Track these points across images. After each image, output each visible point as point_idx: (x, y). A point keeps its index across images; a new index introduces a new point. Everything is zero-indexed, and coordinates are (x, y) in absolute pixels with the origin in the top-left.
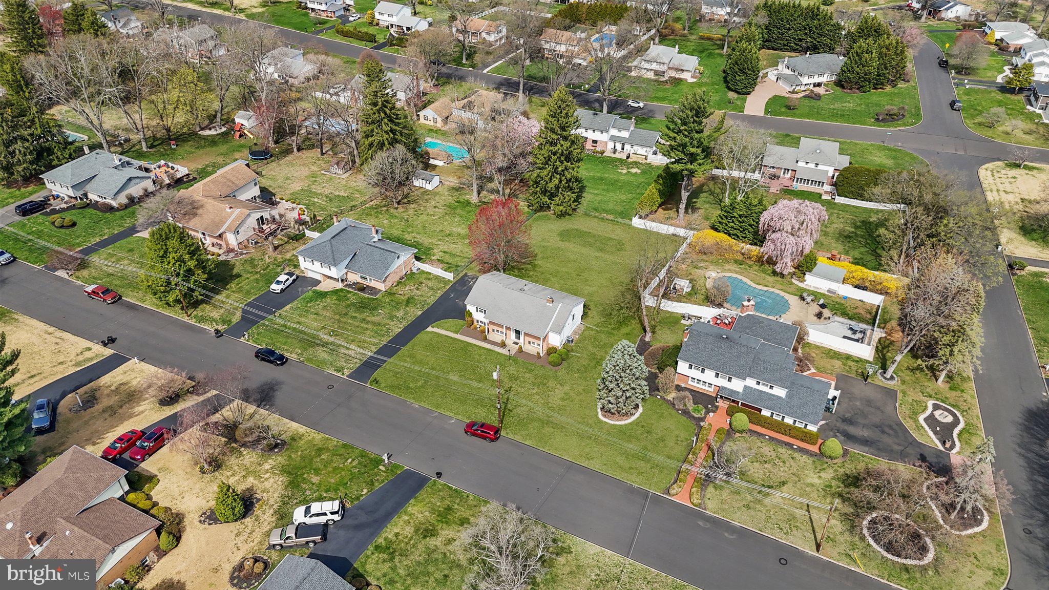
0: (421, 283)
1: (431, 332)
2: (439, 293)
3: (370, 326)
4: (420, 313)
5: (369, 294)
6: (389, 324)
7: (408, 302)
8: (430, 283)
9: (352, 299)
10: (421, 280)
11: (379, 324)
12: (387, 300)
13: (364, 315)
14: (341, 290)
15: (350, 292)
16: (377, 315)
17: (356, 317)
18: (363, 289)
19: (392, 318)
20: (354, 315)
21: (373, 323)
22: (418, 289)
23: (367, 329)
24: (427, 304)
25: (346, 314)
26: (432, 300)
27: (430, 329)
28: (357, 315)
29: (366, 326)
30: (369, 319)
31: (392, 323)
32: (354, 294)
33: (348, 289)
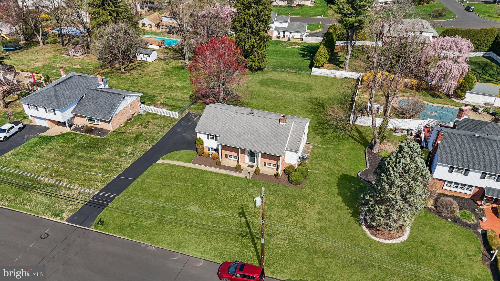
0: (148, 122)
1: (163, 164)
2: (167, 130)
3: (97, 164)
4: (149, 147)
5: (98, 134)
6: (117, 160)
7: (137, 138)
8: (157, 122)
9: (81, 140)
10: (147, 120)
11: (107, 161)
12: (115, 139)
13: (91, 154)
14: (69, 134)
15: (78, 135)
16: (105, 153)
17: (82, 157)
18: (90, 130)
19: (120, 154)
20: (81, 154)
21: (101, 161)
22: (145, 127)
23: (94, 167)
24: (156, 140)
25: (72, 155)
26: (160, 136)
27: (160, 161)
28: (84, 154)
29: (92, 164)
30: (96, 157)
31: (121, 159)
32: (82, 136)
33: (76, 132)
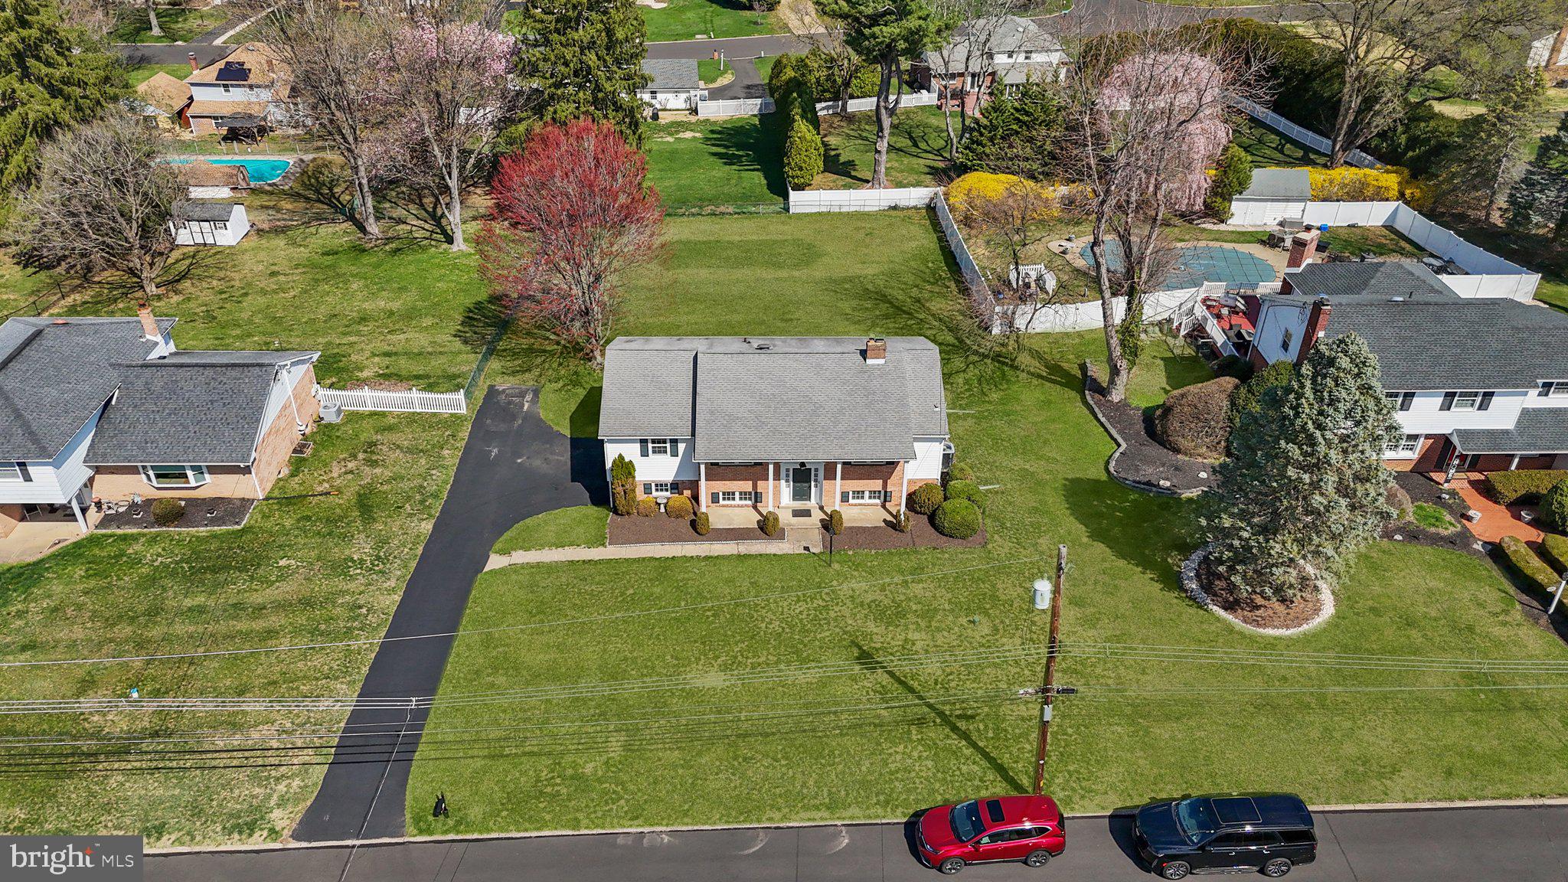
0: (372, 444)
1: (514, 569)
2: (451, 457)
3: (274, 621)
4: (427, 527)
5: (213, 522)
6: (343, 593)
7: (366, 505)
8: (404, 439)
9: (153, 555)
10: (363, 437)
11: (307, 603)
12: (288, 523)
13: (231, 594)
14: (92, 541)
15: (134, 538)
16: (281, 578)
17: (201, 610)
18: (174, 514)
19: (341, 568)
20: (188, 602)
21: (281, 606)
22: (374, 464)
23: (271, 633)
24: (435, 496)
25: (153, 612)
26: (442, 479)
27: (496, 562)
28: (201, 599)
29: (259, 625)
30: (257, 598)
31: (352, 586)
32: (154, 540)
33: (119, 532)
